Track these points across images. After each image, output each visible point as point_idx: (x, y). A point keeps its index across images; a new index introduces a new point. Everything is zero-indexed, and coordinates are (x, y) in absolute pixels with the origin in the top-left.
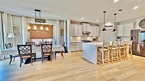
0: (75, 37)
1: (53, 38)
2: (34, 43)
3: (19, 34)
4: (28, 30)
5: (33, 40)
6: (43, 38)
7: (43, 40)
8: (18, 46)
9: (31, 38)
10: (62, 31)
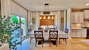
0: (75, 24)
1: (54, 25)
2: (43, 28)
3: (35, 23)
6: (47, 25)
7: (47, 27)
8: (35, 32)
10: (62, 19)
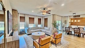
3: (66, 23)
4: (69, 22)
5: (72, 26)
6: (78, 25)
8: (66, 28)
9: (71, 25)
